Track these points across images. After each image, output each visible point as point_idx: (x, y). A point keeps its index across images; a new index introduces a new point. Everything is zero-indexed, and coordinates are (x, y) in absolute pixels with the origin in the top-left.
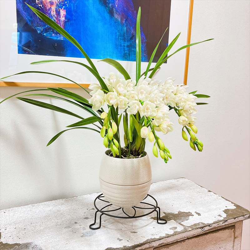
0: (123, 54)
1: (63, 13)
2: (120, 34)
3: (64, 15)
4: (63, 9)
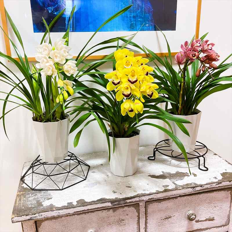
0: (129, 25)
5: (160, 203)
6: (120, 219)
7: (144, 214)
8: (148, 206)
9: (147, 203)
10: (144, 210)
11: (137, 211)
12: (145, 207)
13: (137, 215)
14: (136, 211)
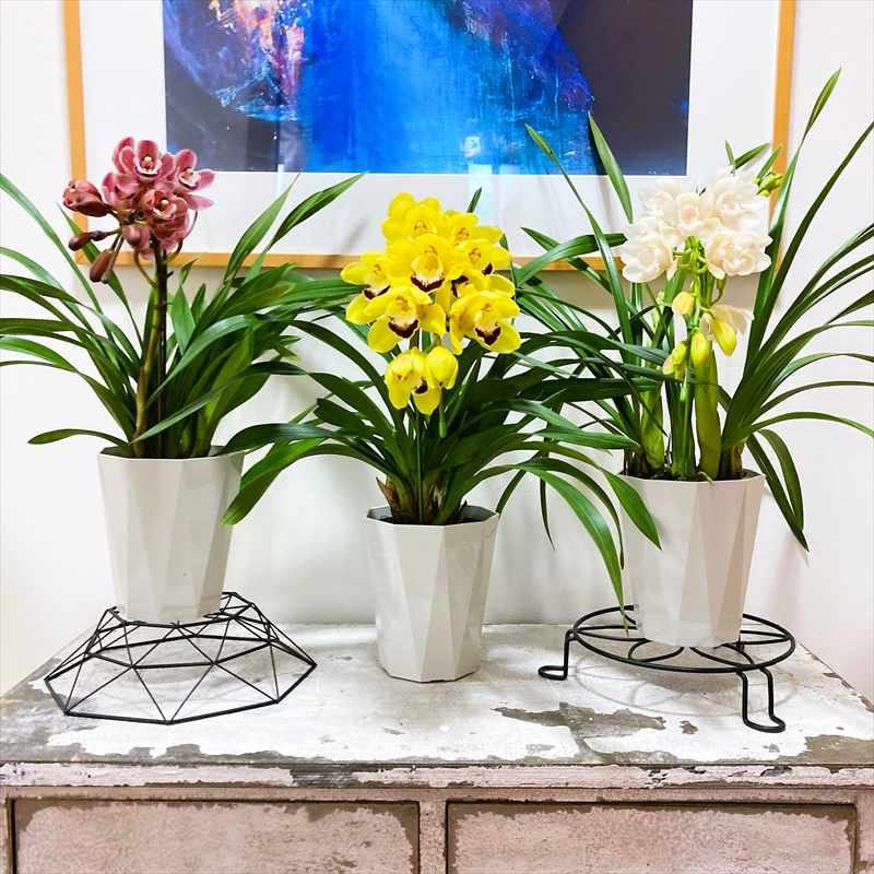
1: (294, 37)
2: (490, 85)
3: (298, 43)
4: (295, 25)
5: (513, 819)
6: (339, 858)
7: (442, 857)
8: (460, 822)
9: (453, 808)
10: (442, 839)
11: (408, 836)
12: (446, 825)
13: (411, 853)
14: (403, 834)
